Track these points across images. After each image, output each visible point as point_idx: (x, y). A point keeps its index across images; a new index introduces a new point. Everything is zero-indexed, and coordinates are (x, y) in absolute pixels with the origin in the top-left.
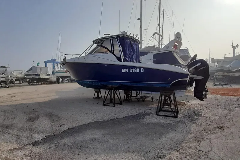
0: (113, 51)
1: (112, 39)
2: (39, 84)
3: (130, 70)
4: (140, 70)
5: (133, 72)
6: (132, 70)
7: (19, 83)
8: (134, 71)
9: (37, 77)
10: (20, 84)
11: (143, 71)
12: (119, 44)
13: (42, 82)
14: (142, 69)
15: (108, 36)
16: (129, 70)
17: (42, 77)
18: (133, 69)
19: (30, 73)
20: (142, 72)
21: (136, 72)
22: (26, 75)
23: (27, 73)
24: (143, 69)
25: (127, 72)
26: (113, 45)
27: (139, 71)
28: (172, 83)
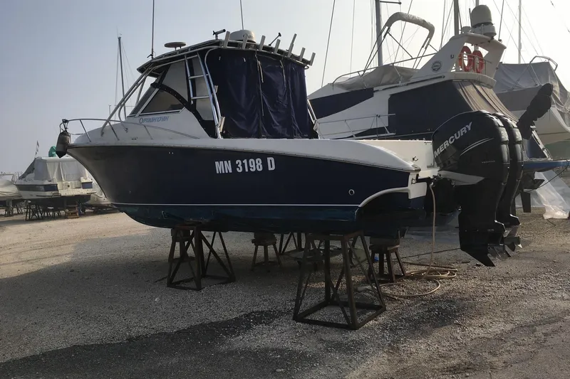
0: (195, 101)
1: (190, 61)
2: (60, 217)
3: (237, 166)
4: (265, 164)
5: (247, 170)
6: (243, 165)
7: (5, 216)
8: (249, 168)
9: (49, 194)
10: (11, 218)
11: (273, 168)
12: (208, 77)
13: (68, 208)
14: (269, 159)
15: (178, 48)
16: (234, 166)
17: (63, 192)
18: (245, 161)
19: (31, 180)
20: (270, 169)
21: (254, 170)
22: (20, 187)
23: (22, 182)
24: (272, 159)
25: (231, 171)
26: (193, 81)
27: (261, 166)
28: (360, 206)
